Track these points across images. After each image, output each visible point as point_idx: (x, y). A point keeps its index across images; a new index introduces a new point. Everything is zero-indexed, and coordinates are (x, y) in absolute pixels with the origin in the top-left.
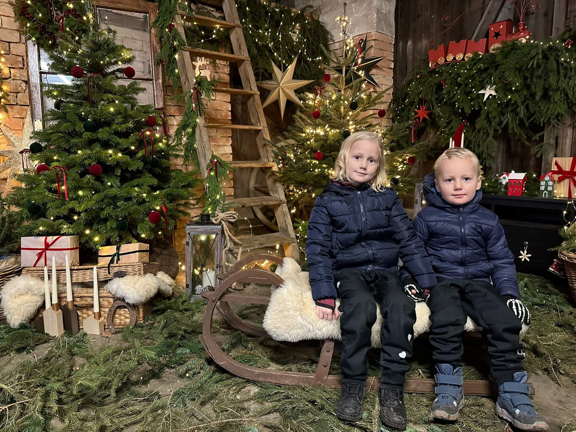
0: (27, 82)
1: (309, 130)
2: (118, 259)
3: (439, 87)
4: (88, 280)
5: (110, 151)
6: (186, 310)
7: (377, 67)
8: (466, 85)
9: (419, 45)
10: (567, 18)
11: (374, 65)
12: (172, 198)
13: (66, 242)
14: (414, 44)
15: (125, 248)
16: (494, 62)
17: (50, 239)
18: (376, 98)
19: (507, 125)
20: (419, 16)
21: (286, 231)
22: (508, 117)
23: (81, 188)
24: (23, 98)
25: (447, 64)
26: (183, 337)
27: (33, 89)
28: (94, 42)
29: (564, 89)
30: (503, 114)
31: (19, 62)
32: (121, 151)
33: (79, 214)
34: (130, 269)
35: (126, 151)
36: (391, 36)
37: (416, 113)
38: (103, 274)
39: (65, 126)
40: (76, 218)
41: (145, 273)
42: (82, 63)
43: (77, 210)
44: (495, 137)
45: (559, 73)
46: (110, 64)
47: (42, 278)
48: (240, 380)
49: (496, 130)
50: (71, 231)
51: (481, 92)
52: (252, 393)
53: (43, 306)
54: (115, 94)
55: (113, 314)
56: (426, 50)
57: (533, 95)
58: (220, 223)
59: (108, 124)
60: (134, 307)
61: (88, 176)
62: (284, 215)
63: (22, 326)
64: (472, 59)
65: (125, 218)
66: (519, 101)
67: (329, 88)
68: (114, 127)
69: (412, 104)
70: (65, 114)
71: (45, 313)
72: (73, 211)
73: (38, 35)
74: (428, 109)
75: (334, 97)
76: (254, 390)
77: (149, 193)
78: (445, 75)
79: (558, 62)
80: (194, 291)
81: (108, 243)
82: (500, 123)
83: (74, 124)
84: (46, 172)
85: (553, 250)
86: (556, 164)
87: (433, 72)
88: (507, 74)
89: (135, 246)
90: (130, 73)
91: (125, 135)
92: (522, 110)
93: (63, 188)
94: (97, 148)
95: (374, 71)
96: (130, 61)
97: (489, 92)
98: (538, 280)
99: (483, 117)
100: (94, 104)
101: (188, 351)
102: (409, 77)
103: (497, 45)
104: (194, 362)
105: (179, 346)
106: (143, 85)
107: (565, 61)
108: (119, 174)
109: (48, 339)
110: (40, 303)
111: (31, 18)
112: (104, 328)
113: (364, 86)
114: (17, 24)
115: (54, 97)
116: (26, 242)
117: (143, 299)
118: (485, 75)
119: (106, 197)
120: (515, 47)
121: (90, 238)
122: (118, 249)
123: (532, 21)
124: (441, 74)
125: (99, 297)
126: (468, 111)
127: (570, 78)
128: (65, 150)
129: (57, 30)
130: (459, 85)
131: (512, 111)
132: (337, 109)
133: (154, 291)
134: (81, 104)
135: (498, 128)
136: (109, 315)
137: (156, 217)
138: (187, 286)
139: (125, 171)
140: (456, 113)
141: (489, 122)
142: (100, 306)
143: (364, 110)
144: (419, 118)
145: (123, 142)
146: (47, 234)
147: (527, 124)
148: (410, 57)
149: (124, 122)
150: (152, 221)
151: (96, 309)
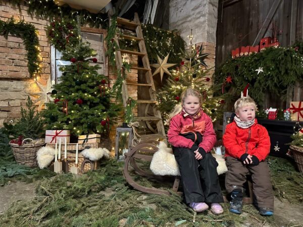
0: (50, 64)
1: (173, 87)
2: (87, 141)
3: (237, 67)
4: (74, 149)
5: (86, 94)
6: (115, 166)
7: (207, 58)
8: (249, 67)
9: (228, 48)
10: (296, 37)
11: (205, 57)
12: (111, 115)
13: (65, 133)
14: (225, 47)
15: (90, 136)
16: (262, 56)
17: (58, 131)
18: (206, 72)
19: (269, 85)
20: (228, 34)
21: (161, 133)
22: (269, 82)
23: (73, 110)
24: (47, 70)
25: (240, 57)
26: (114, 176)
27: (52, 67)
28: (81, 48)
29: (295, 70)
30: (267, 81)
31: (47, 55)
32: (90, 94)
33: (71, 121)
34: (92, 145)
35: (93, 94)
36: (214, 43)
37: (226, 80)
38: (81, 147)
39: (67, 83)
40: (70, 122)
41: (98, 147)
42: (76, 56)
43: (71, 119)
44: (263, 91)
45: (292, 62)
46: (87, 57)
47: (55, 148)
49: (263, 89)
50: (67, 128)
51: (257, 70)
53: (54, 161)
54: (88, 70)
55: (83, 165)
56: (231, 50)
57: (280, 72)
58: (131, 127)
59: (85, 82)
60: (93, 162)
61: (77, 104)
62: (161, 125)
63: (45, 168)
64: (252, 55)
65: (91, 123)
66: (274, 75)
67: (183, 67)
68: (88, 84)
69: (224, 75)
70: (67, 77)
71: (54, 163)
72: (69, 119)
73: (56, 44)
74: (232, 78)
75: (185, 72)
77: (101, 113)
78: (239, 62)
79: (292, 57)
80: (118, 158)
81: (83, 134)
82: (266, 85)
83: (71, 83)
84: (59, 102)
85: (287, 144)
86: (292, 105)
87: (234, 60)
88: (267, 62)
89: (95, 135)
90: (95, 61)
91: (92, 87)
92: (275, 79)
93: (66, 109)
94: (81, 92)
95: (205, 60)
96: (95, 55)
97: (260, 70)
98: (283, 160)
99: (257, 82)
100: (80, 74)
101: (116, 181)
102: (223, 62)
103: (264, 49)
105: (112, 179)
106: (101, 66)
107: (295, 57)
108: (89, 104)
109: (55, 174)
110: (52, 159)
111: (53, 37)
112: (80, 171)
113: (200, 67)
114: (47, 39)
115: (63, 71)
116: (48, 132)
117: (97, 159)
118: (258, 62)
119: (83, 114)
120: (272, 50)
121: (76, 131)
122: (87, 136)
123: (280, 38)
124: (237, 61)
125: (78, 157)
126: (250, 79)
127: (298, 65)
128: (67, 93)
129: (64, 41)
130: (246, 67)
131: (271, 79)
132: (187, 77)
133: (102, 156)
134: (74, 74)
135: (265, 87)
136: (82, 165)
137: (104, 123)
138: (116, 155)
139: (92, 103)
140: (245, 80)
141: (261, 84)
142: (78, 162)
143: (200, 78)
144: (227, 82)
145: (92, 91)
146: (57, 129)
147: (278, 86)
148: (223, 53)
149: (93, 82)
150: (102, 125)
151: (76, 162)
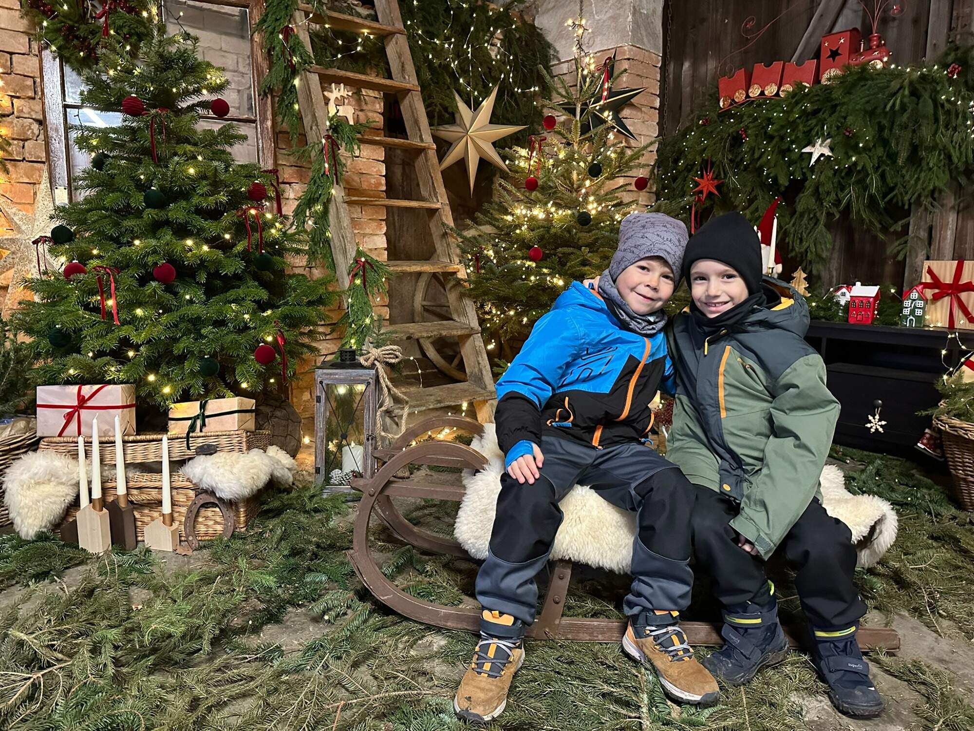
0: (42, 123)
1: (520, 211)
2: (204, 425)
3: (736, 141)
4: (152, 458)
5: (189, 242)
6: (316, 511)
7: (632, 105)
8: (782, 138)
9: (702, 69)
10: (950, 29)
11: (627, 103)
12: (293, 322)
13: (115, 394)
14: (694, 67)
15: (214, 406)
16: (829, 99)
17: (87, 390)
18: (633, 158)
19: (849, 205)
20: (703, 20)
21: (479, 379)
22: (851, 193)
23: (140, 305)
24: (35, 149)
25: (749, 102)
26: (315, 556)
27: (51, 133)
28: (161, 56)
29: (945, 148)
30: (842, 189)
31: (28, 87)
32: (207, 241)
33: (136, 348)
34: (223, 441)
35: (216, 242)
36: (655, 52)
37: (697, 184)
38: (179, 450)
39: (110, 199)
40: (131, 354)
41: (249, 448)
42: (142, 89)
43: (135, 340)
44: (828, 226)
45: (936, 120)
46: (187, 93)
47: (75, 456)
48: (415, 627)
49: (829, 215)
50: (122, 376)
51: (807, 150)
52: (435, 648)
53: (76, 503)
54: (195, 144)
55: (193, 517)
56: (715, 78)
57: (892, 157)
58: (373, 365)
59: (184, 195)
60: (230, 504)
61: (154, 284)
62: (477, 353)
63: (41, 537)
64: (793, 95)
65: (214, 355)
66: (869, 166)
67: (553, 139)
68: (195, 200)
69: (689, 168)
70: (112, 177)
71: (79, 515)
72: (126, 343)
73: (60, 42)
74: (717, 177)
75: (562, 155)
76: (438, 642)
77: (254, 314)
78: (747, 121)
79: (935, 101)
80: (328, 480)
81: (185, 397)
82: (838, 202)
83: (128, 196)
84: (81, 276)
85: (924, 413)
86: (930, 271)
87: (726, 114)
88: (850, 119)
89: (232, 402)
90: (220, 109)
91: (214, 214)
92: (874, 182)
93: (110, 303)
94: (167, 236)
95: (626, 112)
96: (220, 88)
97: (819, 150)
98: (897, 464)
99: (808, 192)
100: (161, 161)
101: (324, 578)
102: (684, 123)
103: (833, 72)
104: (337, 597)
105: (310, 570)
106: (244, 130)
107: (948, 100)
108: (203, 281)
109: (84, 558)
110: (70, 499)
111: (49, 13)
112: (180, 540)
113: (611, 136)
114: (25, 21)
115: (91, 149)
116: (45, 394)
117: (246, 492)
118: (813, 122)
119: (182, 319)
120: (864, 75)
121: (155, 389)
122: (203, 407)
123: (892, 32)
124: (739, 118)
125: (172, 488)
126: (783, 181)
127: (955, 129)
128: (111, 238)
129: (93, 33)
130: (770, 138)
131: (858, 182)
132: (566, 175)
133: (263, 479)
134: (139, 162)
135: (834, 210)
136: (187, 518)
137: (266, 355)
138: (318, 470)
139: (214, 275)
140: (763, 185)
141: (819, 200)
142: (173, 504)
143: (612, 177)
144: (701, 192)
145: (211, 227)
146: (81, 381)
147: (882, 204)
148: (686, 90)
149: (214, 192)
150: (259, 360)
151: (166, 508)
